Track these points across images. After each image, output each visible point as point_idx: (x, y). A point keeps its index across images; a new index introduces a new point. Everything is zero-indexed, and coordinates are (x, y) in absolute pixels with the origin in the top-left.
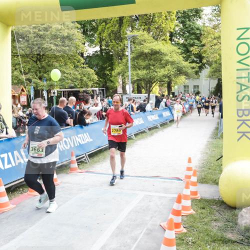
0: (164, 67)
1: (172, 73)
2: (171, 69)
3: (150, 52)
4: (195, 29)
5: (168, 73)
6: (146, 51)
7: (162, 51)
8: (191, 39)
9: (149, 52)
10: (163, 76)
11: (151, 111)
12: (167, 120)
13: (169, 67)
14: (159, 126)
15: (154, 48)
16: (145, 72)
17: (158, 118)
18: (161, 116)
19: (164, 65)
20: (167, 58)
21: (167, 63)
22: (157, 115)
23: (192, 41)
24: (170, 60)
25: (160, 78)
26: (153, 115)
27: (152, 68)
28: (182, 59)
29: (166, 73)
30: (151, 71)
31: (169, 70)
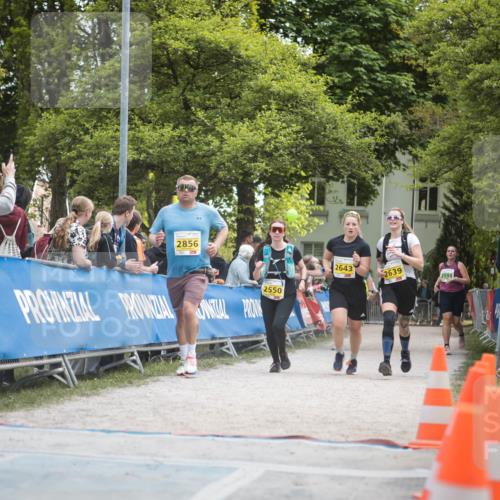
0: (252, 117)
1: (282, 139)
2: (279, 124)
3: (192, 51)
5: (268, 141)
6: (177, 46)
7: (243, 53)
9: (185, 53)
10: (247, 150)
12: (259, 332)
13: (270, 115)
15: (208, 35)
16: (168, 131)
18: (235, 309)
19: (250, 108)
20: (263, 79)
21: (265, 96)
22: (223, 301)
24: (276, 87)
25: (235, 157)
27: (201, 114)
28: (325, 88)
29: (258, 139)
30: (195, 129)
31: (270, 130)
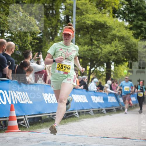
0: (111, 43)
1: (120, 49)
2: (118, 45)
3: (93, 24)
4: (144, 8)
5: (115, 50)
6: (89, 22)
7: (108, 24)
8: (138, 20)
10: (109, 53)
11: (94, 92)
12: (113, 106)
13: (116, 42)
14: (105, 112)
15: (98, 19)
16: (86, 47)
17: (102, 101)
19: (110, 41)
20: (114, 32)
21: (114, 37)
22: (102, 97)
23: (140, 22)
24: (118, 34)
25: (106, 55)
26: (97, 96)
27: (96, 42)
28: (132, 34)
29: (113, 49)
30: (94, 47)
31: (116, 47)
